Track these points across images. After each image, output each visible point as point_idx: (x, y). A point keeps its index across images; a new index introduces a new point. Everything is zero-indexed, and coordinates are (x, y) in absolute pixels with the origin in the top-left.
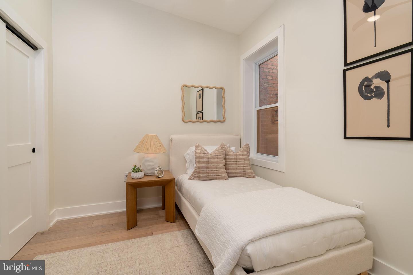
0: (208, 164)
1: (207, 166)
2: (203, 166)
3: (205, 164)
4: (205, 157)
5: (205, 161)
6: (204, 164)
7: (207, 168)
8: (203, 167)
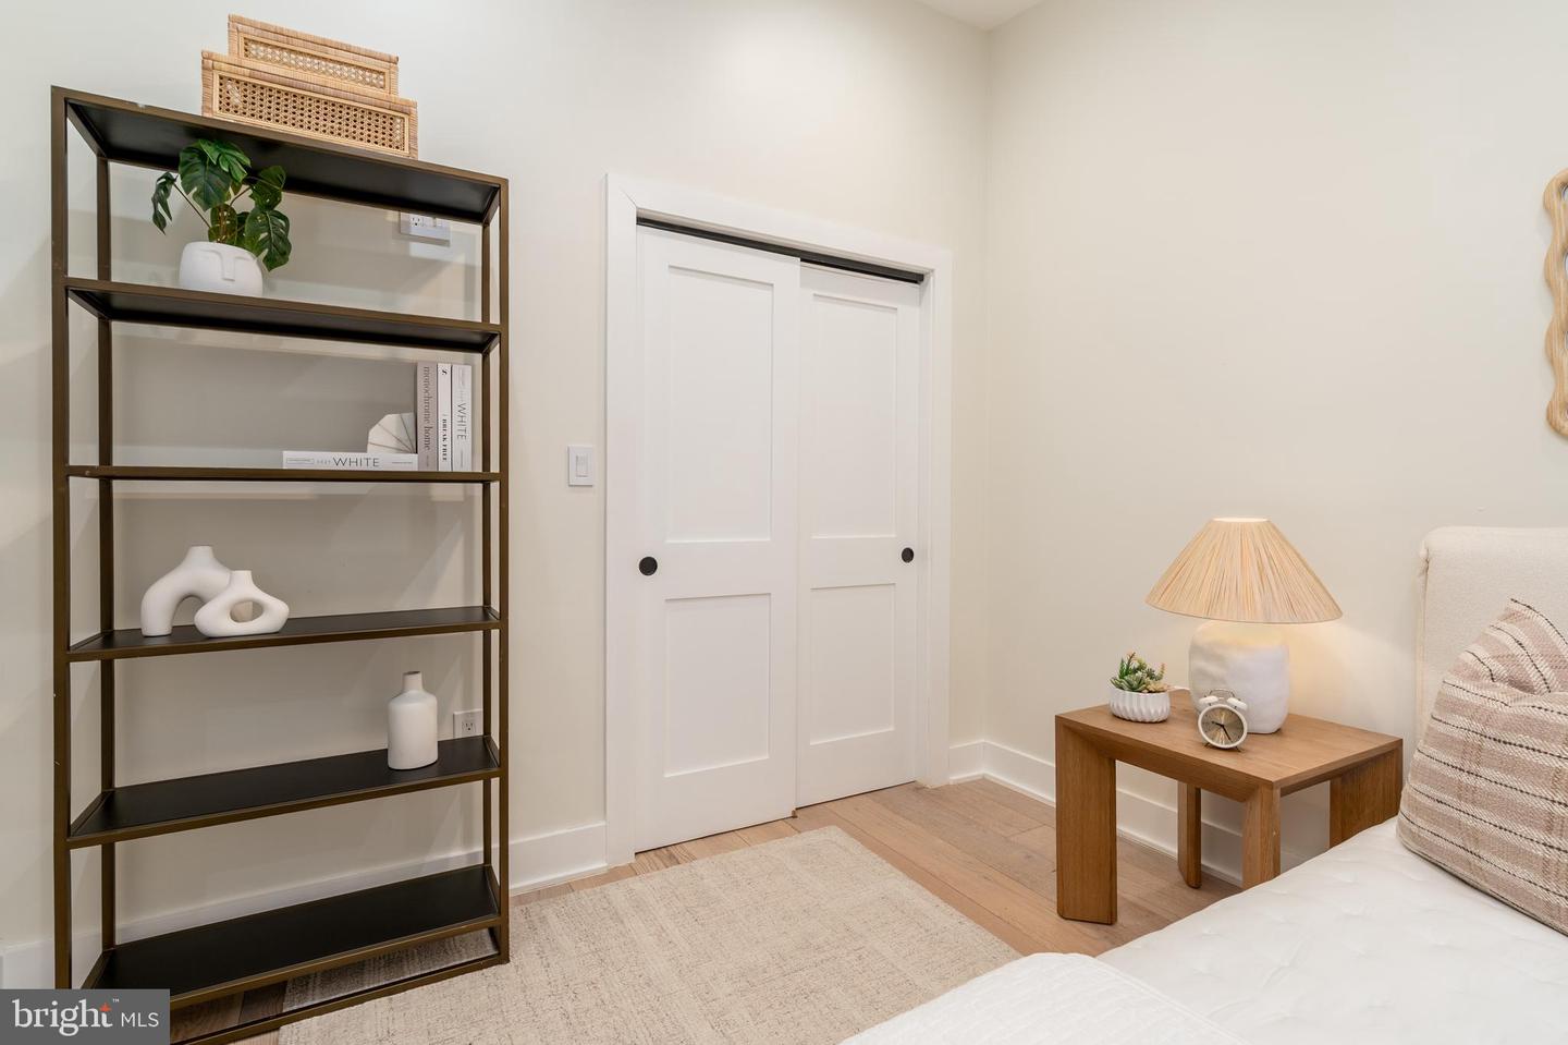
0: (1474, 768)
1: (1464, 777)
2: (1435, 766)
3: (1451, 760)
4: (1466, 705)
5: (1457, 734)
6: (1444, 758)
7: (1462, 792)
8: (1434, 772)
